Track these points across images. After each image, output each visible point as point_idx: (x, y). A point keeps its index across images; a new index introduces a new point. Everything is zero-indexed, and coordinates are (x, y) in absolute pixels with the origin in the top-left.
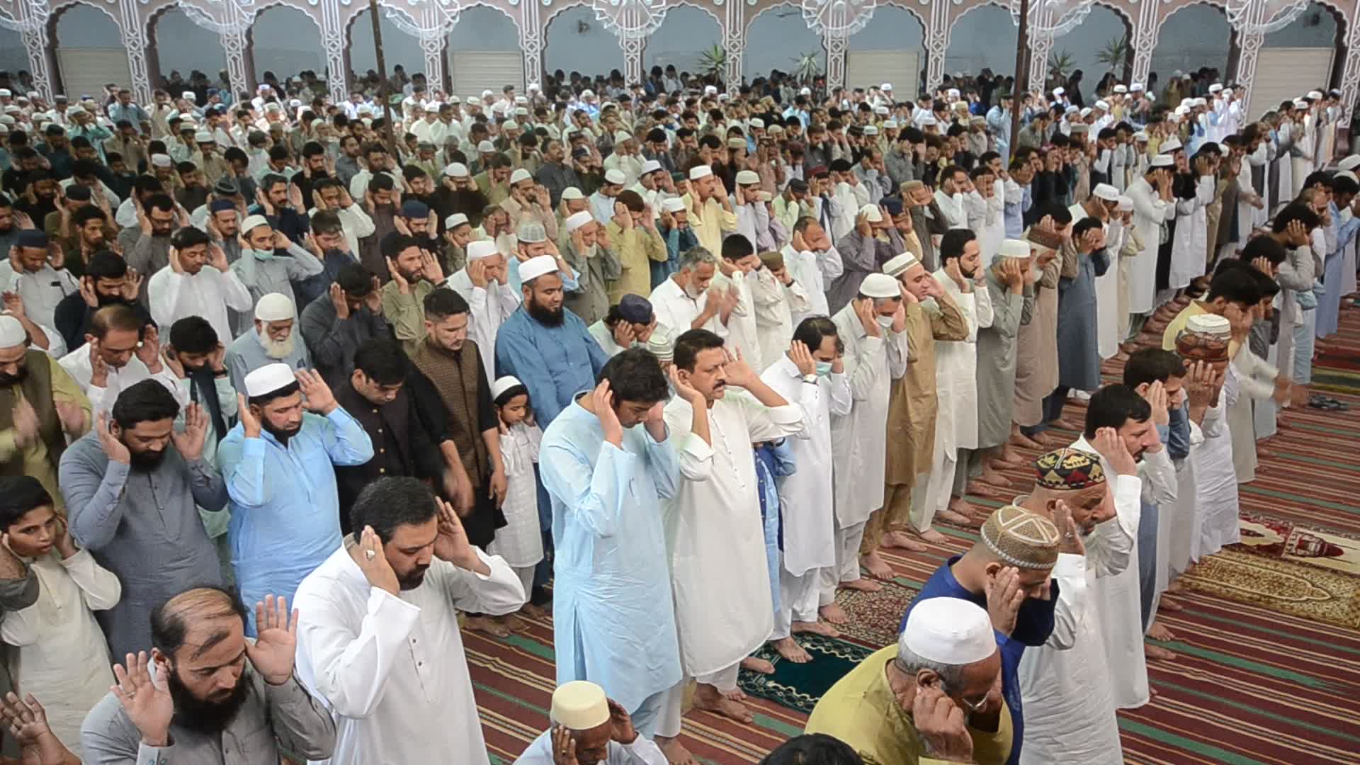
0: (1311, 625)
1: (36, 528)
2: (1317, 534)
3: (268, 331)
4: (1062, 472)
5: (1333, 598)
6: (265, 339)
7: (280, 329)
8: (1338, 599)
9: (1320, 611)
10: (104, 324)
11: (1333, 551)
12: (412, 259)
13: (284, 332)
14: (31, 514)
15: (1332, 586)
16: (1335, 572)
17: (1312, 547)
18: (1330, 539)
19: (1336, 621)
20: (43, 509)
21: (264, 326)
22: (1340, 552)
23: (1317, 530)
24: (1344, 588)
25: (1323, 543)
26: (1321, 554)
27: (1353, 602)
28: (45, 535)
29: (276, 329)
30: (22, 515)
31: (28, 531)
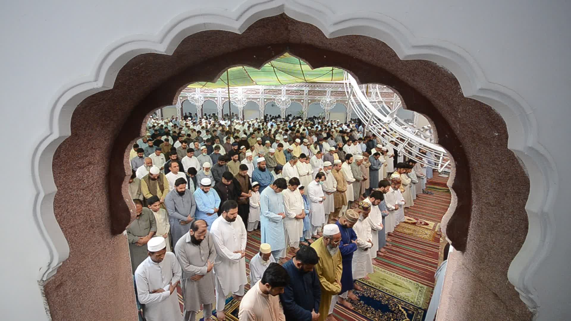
0: (421, 240)
1: (156, 206)
4: (363, 207)
5: (426, 234)
6: (204, 171)
9: (423, 237)
11: (427, 224)
14: (156, 203)
15: (426, 232)
16: (427, 229)
17: (423, 223)
18: (427, 222)
19: (426, 239)
20: (158, 202)
21: (205, 169)
23: (424, 220)
24: (429, 232)
25: (425, 222)
26: (424, 225)
27: (430, 235)
28: (158, 207)
29: (207, 169)
30: (154, 203)
31: (155, 206)
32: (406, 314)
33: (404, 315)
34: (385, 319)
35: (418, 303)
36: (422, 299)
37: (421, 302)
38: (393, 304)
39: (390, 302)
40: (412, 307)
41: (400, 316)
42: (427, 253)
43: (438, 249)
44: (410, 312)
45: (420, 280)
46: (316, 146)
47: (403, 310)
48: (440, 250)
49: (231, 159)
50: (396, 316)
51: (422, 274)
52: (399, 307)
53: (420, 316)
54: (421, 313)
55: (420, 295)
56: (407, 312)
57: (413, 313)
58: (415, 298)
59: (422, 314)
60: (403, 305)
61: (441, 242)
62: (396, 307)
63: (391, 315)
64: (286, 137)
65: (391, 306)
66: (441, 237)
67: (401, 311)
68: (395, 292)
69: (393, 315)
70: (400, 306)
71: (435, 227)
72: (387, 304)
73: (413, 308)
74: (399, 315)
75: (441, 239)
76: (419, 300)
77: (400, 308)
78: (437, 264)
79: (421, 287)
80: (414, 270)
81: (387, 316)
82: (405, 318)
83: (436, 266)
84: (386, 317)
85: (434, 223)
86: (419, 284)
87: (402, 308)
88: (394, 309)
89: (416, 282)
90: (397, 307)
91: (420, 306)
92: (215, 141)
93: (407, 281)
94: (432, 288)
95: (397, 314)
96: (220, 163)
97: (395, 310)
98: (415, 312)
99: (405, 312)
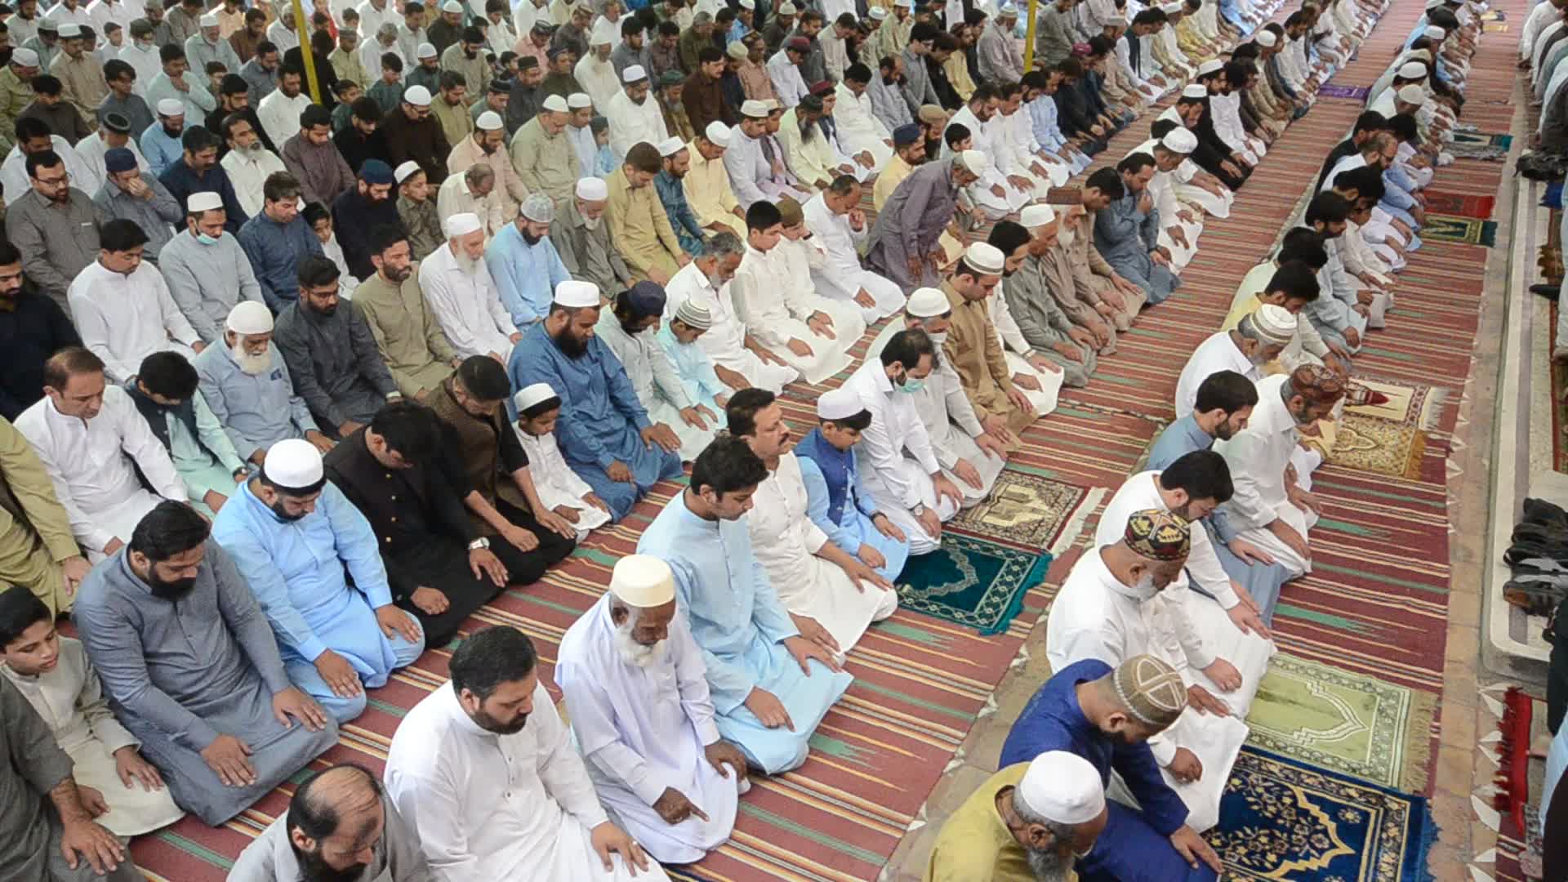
0: (1357, 474)
1: (35, 645)
2: (1361, 382)
3: (244, 344)
4: (1154, 543)
5: (1378, 446)
6: (238, 353)
7: (259, 342)
8: (1383, 447)
9: (1365, 460)
10: (62, 371)
11: (1378, 399)
12: (399, 256)
13: (261, 346)
14: (28, 632)
15: (1376, 433)
16: (1380, 419)
17: (1357, 396)
18: (1375, 386)
19: (1382, 470)
20: (41, 624)
21: (240, 339)
22: (1384, 400)
23: (1362, 378)
24: (1390, 437)
25: (1368, 392)
26: (1366, 402)
27: (1398, 452)
28: (46, 651)
29: (253, 343)
30: (19, 634)
31: (24, 650)
32: (1332, 827)
33: (1325, 832)
34: (1240, 862)
35: (1382, 770)
36: (1397, 750)
37: (1395, 764)
38: (1267, 789)
39: (1253, 778)
40: (1353, 793)
41: (1308, 838)
42: (1395, 536)
43: (1443, 512)
44: (1350, 816)
45: (1377, 664)
46: (809, 125)
47: (1315, 810)
48: (1450, 516)
49: (373, 269)
50: (1289, 841)
51: (1384, 634)
52: (1294, 797)
53: (1398, 825)
54: (1399, 812)
55: (1386, 734)
56: (1334, 817)
57: (1365, 816)
58: (1365, 748)
59: (1406, 815)
60: (1308, 786)
61: (1448, 476)
62: (1279, 798)
63: (1264, 840)
64: (636, 72)
65: (1260, 796)
66: (1449, 451)
67: (1305, 813)
68: (1271, 733)
69: (1272, 838)
70: (1299, 791)
71: (1415, 407)
72: (1239, 791)
73: (1363, 794)
74: (1300, 833)
75: (1449, 463)
76: (1383, 757)
77: (1303, 803)
78: (1445, 583)
79: (1387, 695)
80: (1342, 623)
81: (1245, 844)
82: (1333, 846)
83: (1441, 591)
84: (1242, 850)
85: (1408, 392)
86: (1374, 681)
87: (1311, 798)
88: (1272, 809)
89: (1356, 676)
90: (1288, 801)
91: (1393, 783)
92: (230, 135)
93: (1318, 673)
94: (1434, 696)
95: (1290, 832)
96: (314, 298)
97: (1278, 815)
98: (1373, 813)
99: (1324, 819)
